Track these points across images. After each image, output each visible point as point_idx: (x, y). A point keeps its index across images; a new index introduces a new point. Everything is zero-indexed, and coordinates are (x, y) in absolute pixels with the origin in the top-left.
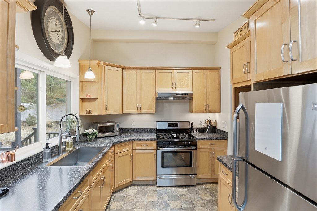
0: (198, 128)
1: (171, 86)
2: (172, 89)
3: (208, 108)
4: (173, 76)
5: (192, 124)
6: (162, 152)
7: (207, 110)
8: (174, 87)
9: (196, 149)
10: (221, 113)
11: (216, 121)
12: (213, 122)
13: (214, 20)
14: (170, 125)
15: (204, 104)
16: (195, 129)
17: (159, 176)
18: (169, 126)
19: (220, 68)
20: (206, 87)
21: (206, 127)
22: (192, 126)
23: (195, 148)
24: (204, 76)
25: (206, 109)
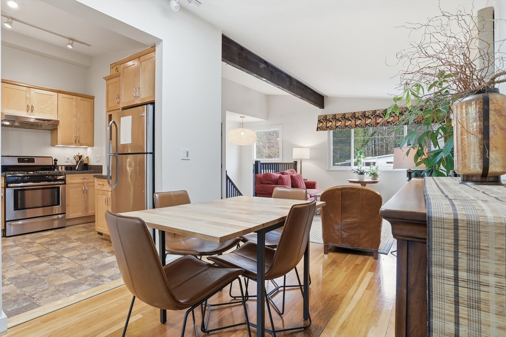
0: (64, 166)
1: (25, 108)
2: (26, 112)
3: (79, 140)
4: (28, 95)
5: (56, 160)
6: (15, 190)
7: (78, 142)
8: (30, 111)
9: (65, 184)
10: (94, 147)
11: (87, 157)
12: (84, 158)
13: (89, 45)
14: (21, 159)
15: (73, 136)
16: (60, 167)
17: (9, 223)
18: (19, 162)
19: (94, 97)
20: (76, 116)
21: (75, 164)
22: (56, 163)
23: (63, 182)
24: (74, 103)
25: (75, 141)
